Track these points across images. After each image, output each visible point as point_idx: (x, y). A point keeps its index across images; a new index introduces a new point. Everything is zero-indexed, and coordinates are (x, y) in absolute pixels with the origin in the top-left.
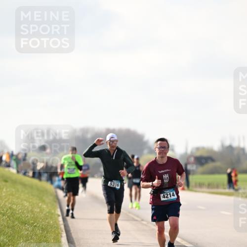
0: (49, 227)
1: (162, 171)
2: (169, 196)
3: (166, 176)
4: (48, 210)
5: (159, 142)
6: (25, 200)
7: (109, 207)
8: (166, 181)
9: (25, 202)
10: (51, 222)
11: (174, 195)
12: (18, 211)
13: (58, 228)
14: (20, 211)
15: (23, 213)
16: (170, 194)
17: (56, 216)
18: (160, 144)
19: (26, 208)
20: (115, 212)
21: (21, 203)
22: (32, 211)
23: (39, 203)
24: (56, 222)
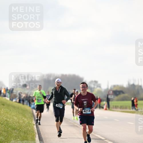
0: (28, 131)
1: (83, 100)
2: (87, 111)
3: (85, 102)
4: (28, 122)
5: (82, 84)
6: (15, 116)
7: (56, 118)
8: (85, 105)
9: (15, 117)
10: (30, 129)
11: (90, 111)
12: (11, 122)
13: (33, 132)
14: (12, 122)
15: (13, 123)
16: (88, 110)
17: (32, 125)
18: (82, 85)
19: (15, 120)
20: (59, 121)
21: (12, 117)
22: (18, 122)
23: (23, 117)
24: (33, 128)
